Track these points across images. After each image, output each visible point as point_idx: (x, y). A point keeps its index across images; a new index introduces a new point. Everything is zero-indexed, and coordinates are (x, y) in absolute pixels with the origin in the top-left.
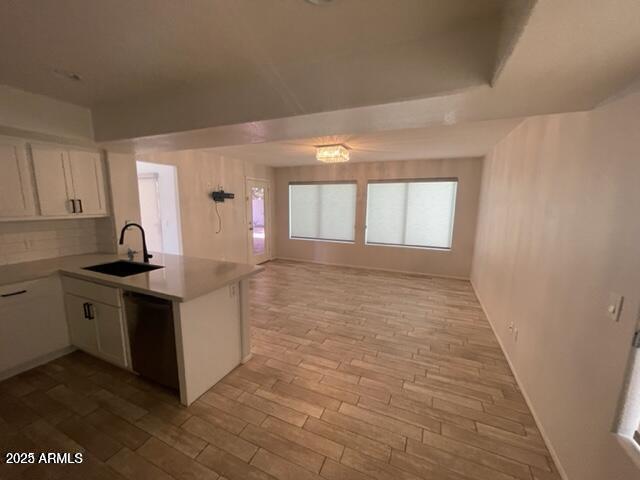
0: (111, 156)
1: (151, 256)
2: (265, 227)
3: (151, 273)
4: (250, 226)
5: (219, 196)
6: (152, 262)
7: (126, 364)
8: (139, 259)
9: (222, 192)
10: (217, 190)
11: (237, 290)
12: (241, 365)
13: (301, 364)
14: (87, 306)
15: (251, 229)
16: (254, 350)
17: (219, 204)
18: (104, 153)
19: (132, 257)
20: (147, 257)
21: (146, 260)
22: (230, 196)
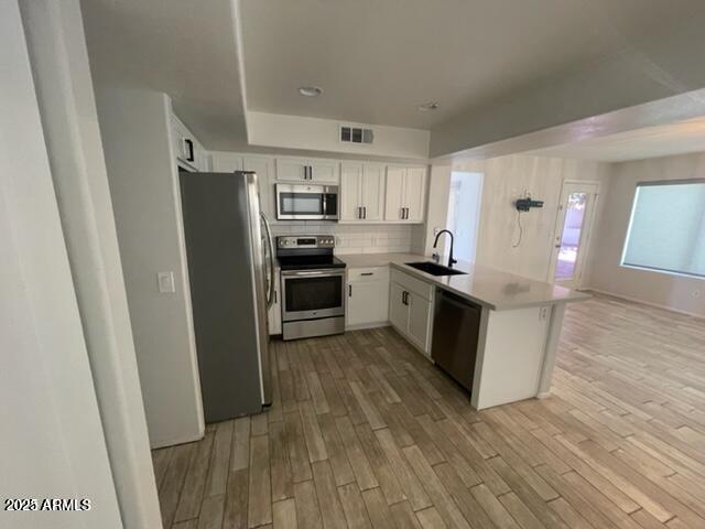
0: (434, 169)
1: (455, 262)
2: (579, 246)
3: (454, 277)
4: (558, 243)
5: (523, 205)
6: (454, 267)
7: (426, 350)
8: (445, 263)
9: (529, 199)
10: (523, 198)
11: (548, 314)
12: (535, 398)
13: (630, 438)
14: (406, 294)
15: (558, 246)
16: (553, 390)
17: (523, 213)
18: (430, 167)
19: (438, 260)
20: (452, 261)
21: (450, 265)
22: (538, 204)
